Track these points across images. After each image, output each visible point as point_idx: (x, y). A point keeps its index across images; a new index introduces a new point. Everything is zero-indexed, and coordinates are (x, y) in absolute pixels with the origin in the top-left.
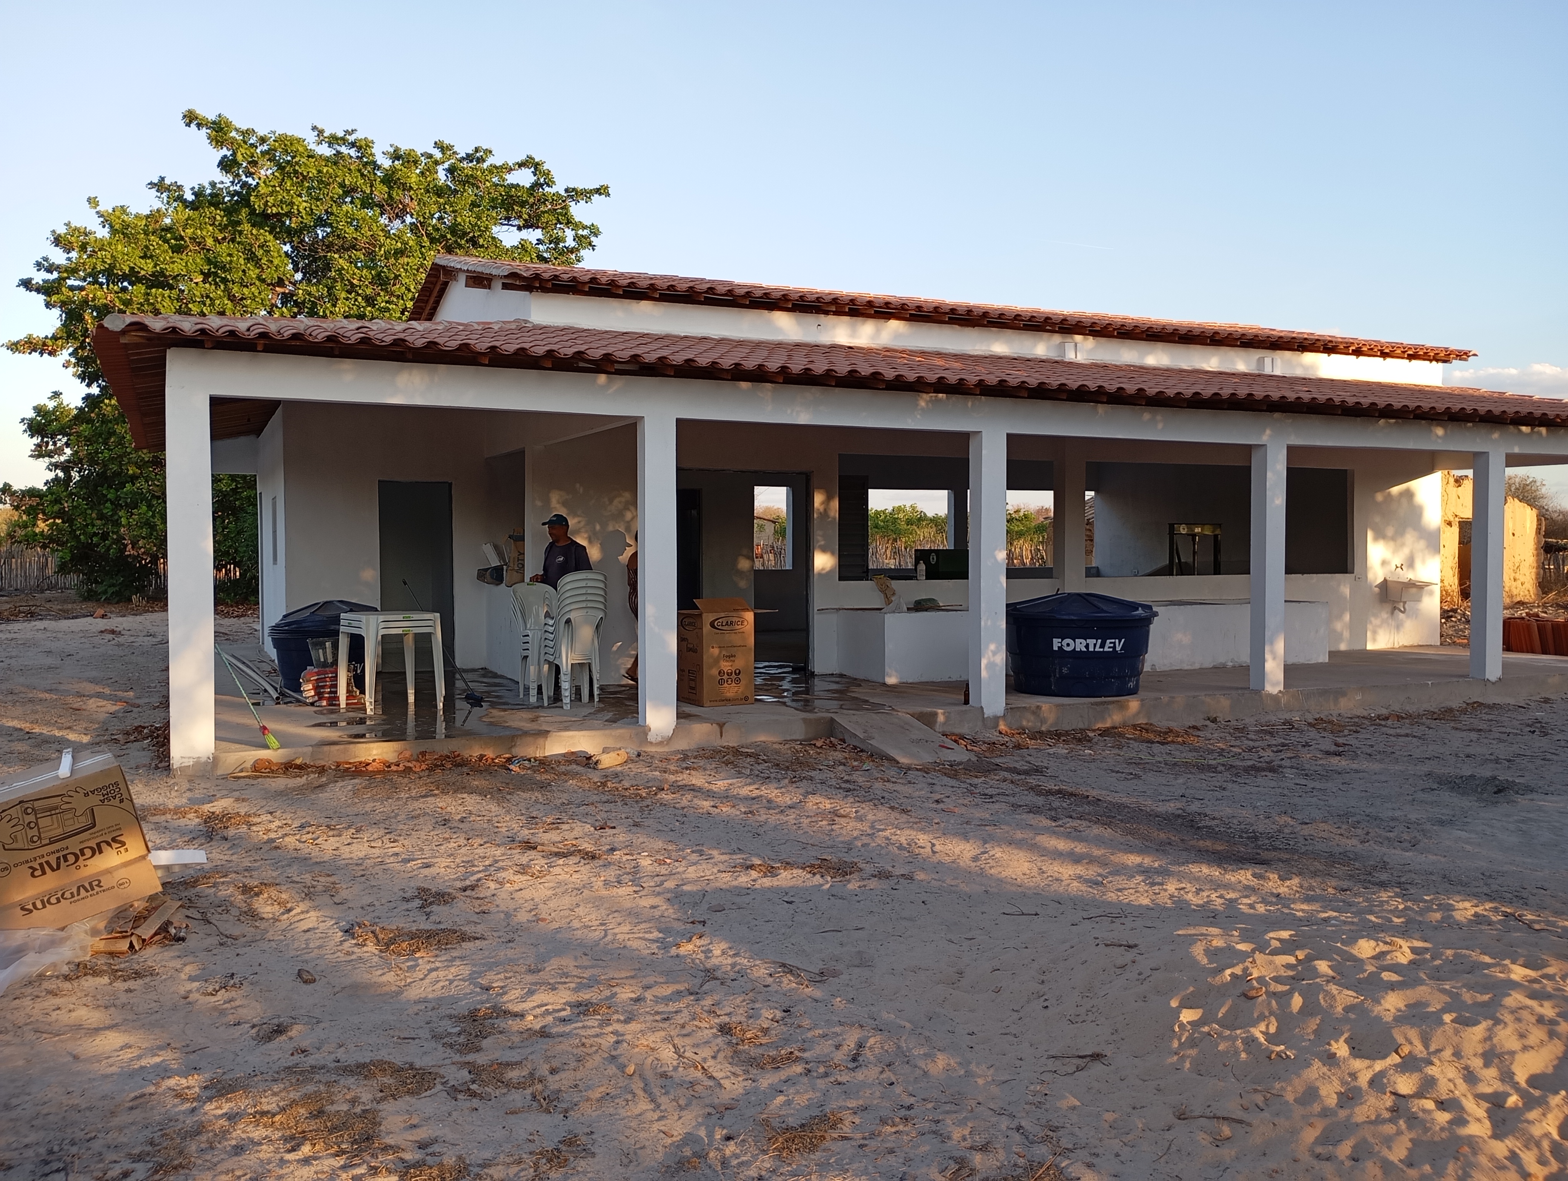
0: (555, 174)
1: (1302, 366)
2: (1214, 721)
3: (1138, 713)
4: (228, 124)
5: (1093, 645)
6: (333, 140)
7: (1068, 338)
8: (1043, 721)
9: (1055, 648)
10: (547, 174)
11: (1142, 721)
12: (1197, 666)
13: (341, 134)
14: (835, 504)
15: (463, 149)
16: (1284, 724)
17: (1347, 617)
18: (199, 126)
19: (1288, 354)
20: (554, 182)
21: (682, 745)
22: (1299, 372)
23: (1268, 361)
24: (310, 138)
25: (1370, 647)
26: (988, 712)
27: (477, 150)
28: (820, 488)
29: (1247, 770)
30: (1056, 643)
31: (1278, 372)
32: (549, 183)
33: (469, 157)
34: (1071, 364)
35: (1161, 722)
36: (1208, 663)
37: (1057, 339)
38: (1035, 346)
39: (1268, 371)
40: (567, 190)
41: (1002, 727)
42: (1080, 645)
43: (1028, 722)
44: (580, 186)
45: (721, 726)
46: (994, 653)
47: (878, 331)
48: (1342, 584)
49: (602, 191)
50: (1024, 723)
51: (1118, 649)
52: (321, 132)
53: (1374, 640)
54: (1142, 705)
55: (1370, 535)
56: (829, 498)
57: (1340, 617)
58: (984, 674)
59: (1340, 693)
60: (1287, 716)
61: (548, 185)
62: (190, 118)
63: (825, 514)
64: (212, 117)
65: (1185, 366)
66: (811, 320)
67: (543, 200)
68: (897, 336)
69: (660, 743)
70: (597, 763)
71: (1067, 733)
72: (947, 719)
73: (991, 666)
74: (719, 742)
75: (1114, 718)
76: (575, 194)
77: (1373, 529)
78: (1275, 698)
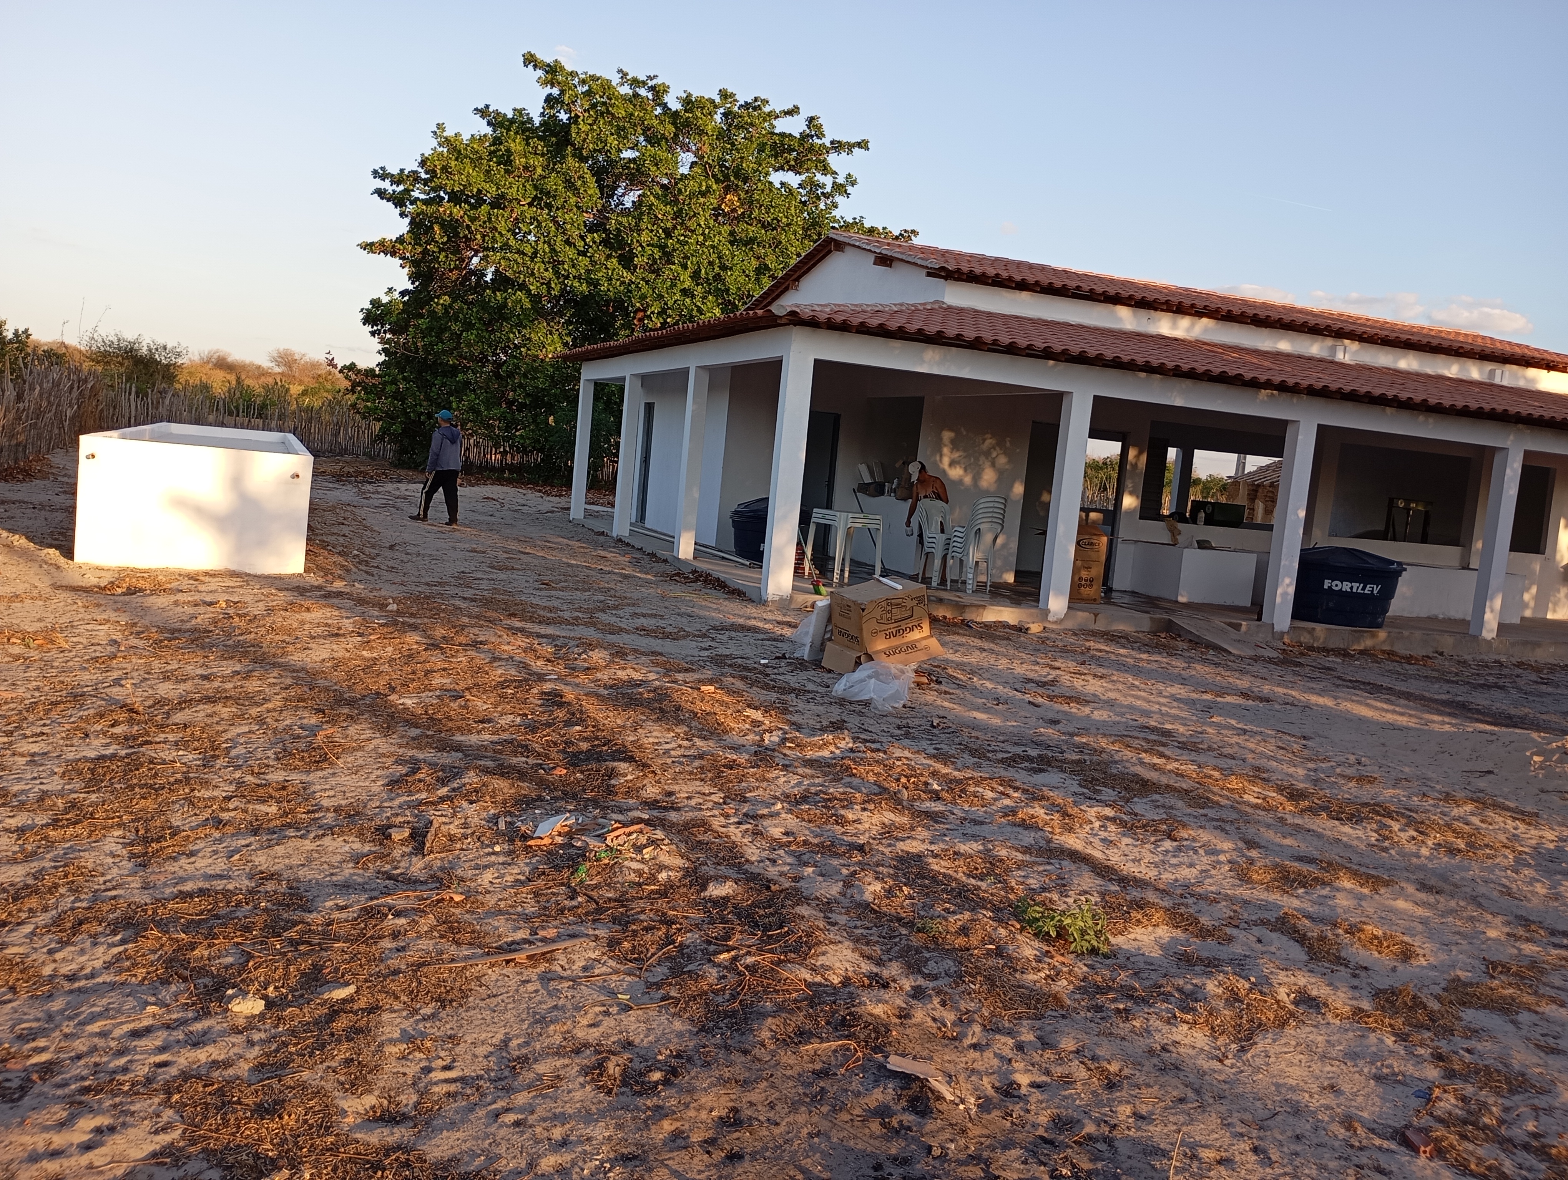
0: (826, 129)
1: (1525, 378)
2: (1441, 654)
3: (1384, 642)
4: (562, 68)
5: (1357, 587)
6: (636, 83)
7: (1338, 342)
8: (1315, 639)
9: (1326, 587)
10: (819, 127)
11: (1386, 648)
12: (1414, 615)
13: (642, 78)
14: (1144, 458)
15: (743, 97)
16: (1495, 662)
17: (1534, 590)
18: (535, 67)
19: (1515, 367)
20: (824, 136)
21: (1069, 624)
22: (1522, 384)
23: (1498, 373)
24: (615, 79)
25: (1549, 616)
26: (1277, 628)
27: (756, 99)
28: (1134, 445)
29: (1482, 686)
30: (1327, 583)
31: (1505, 383)
32: (820, 135)
33: (747, 105)
34: (1342, 365)
35: (1401, 649)
36: (1424, 614)
37: (1329, 342)
38: (1312, 345)
39: (1497, 381)
40: (832, 142)
41: (1286, 640)
42: (1346, 586)
43: (1305, 638)
44: (844, 140)
45: (1096, 615)
46: (1288, 586)
47: (1193, 325)
48: (1535, 562)
49: (863, 145)
50: (1302, 639)
51: (1375, 592)
52: (624, 75)
53: (1554, 611)
54: (1389, 636)
55: (1562, 522)
56: (1140, 453)
57: (1528, 589)
58: (1278, 600)
59: (1536, 645)
60: (1497, 657)
61: (818, 138)
62: (530, 60)
63: (1135, 466)
64: (549, 60)
65: (1430, 371)
66: (1143, 313)
67: (811, 149)
68: (1206, 330)
69: (1055, 622)
70: (1027, 629)
71: (1332, 650)
72: (1249, 629)
73: (1285, 594)
74: (1092, 627)
75: (1367, 643)
76: (838, 146)
77: (1565, 518)
78: (1489, 643)
